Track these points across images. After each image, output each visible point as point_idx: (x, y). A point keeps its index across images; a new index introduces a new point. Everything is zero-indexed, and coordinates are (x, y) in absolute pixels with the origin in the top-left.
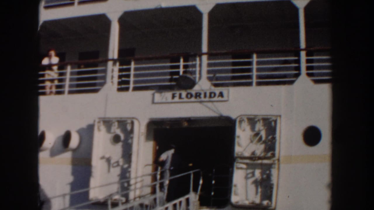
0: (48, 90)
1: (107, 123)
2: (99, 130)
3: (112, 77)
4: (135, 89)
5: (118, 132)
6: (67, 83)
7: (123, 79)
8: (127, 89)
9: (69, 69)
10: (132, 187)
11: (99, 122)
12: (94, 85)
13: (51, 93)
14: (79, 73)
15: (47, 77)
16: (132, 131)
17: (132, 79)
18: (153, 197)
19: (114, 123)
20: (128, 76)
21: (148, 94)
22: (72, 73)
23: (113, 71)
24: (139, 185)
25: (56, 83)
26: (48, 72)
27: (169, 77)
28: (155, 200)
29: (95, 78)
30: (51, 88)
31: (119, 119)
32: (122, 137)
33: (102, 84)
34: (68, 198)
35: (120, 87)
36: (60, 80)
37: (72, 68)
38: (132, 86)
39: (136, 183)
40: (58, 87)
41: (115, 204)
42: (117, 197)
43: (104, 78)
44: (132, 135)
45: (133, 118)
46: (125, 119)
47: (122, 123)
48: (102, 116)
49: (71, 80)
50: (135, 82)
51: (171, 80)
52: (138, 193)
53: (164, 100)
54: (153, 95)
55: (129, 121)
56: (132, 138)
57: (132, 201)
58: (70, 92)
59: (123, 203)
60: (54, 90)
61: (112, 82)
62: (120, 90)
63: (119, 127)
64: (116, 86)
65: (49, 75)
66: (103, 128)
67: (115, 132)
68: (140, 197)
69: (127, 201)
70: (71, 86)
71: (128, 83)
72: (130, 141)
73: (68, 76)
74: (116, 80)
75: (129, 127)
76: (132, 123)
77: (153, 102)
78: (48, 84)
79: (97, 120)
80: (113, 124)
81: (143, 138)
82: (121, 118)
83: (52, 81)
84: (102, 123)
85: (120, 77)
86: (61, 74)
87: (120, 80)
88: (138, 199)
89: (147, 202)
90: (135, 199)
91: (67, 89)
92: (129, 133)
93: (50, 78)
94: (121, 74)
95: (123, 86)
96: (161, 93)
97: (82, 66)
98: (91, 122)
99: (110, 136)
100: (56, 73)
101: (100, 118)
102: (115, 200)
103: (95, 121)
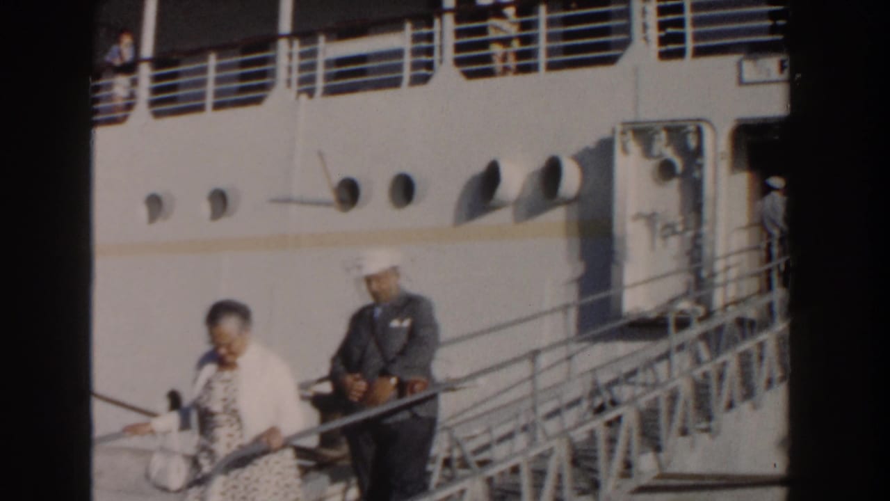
0: (497, 65)
1: (643, 134)
2: (625, 150)
3: (645, 27)
4: (700, 52)
5: (669, 153)
6: (542, 45)
7: (670, 30)
8: (680, 54)
9: (543, 14)
10: (719, 279)
11: (623, 133)
12: (605, 46)
13: (506, 70)
14: (567, 21)
15: (492, 34)
16: (699, 151)
17: (689, 30)
18: (765, 300)
19: (657, 132)
20: (680, 23)
21: (728, 62)
22: (551, 23)
23: (644, 12)
24: (733, 273)
25: (516, 46)
26: (493, 22)
27: (768, 23)
28: (770, 306)
29: (606, 31)
30: (504, 58)
31: (670, 124)
32: (679, 164)
33: (624, 45)
34: (573, 314)
35: (663, 48)
36: (525, 40)
37: (549, 10)
38: (690, 45)
39: (727, 268)
40: (520, 55)
41: (683, 324)
42: (684, 305)
43: (627, 29)
44: (699, 161)
45: (699, 120)
46: (683, 123)
47: (676, 132)
48: (630, 117)
49: (550, 37)
50: (697, 37)
51: (773, 30)
52: (732, 292)
53: (763, 77)
54: (739, 65)
55: (692, 128)
56: (700, 167)
57: (719, 313)
58: (552, 67)
59: (701, 319)
60: (512, 62)
61: (646, 39)
62: (664, 55)
63: (671, 141)
64: (655, 48)
65: (497, 28)
66: (634, 147)
67: (660, 156)
68: (736, 302)
69: (709, 314)
70: (550, 52)
71: (680, 38)
72: (696, 174)
73: (543, 30)
74: (654, 33)
75: (692, 143)
76: (699, 132)
77: (741, 82)
78: (497, 49)
79: (619, 128)
80: (656, 137)
81: (724, 166)
82: (673, 121)
83: (505, 42)
84: (630, 135)
85: (662, 26)
86: (525, 26)
87: (663, 34)
88: (730, 308)
89: (751, 313)
90: (726, 306)
91: (542, 59)
92: (694, 156)
93: (501, 35)
94: (662, 18)
95: (671, 47)
96: (755, 59)
97: (573, 5)
98: (605, 133)
99: (651, 164)
100: (514, 23)
101: (624, 124)
102: (682, 312)
103: (614, 131)
